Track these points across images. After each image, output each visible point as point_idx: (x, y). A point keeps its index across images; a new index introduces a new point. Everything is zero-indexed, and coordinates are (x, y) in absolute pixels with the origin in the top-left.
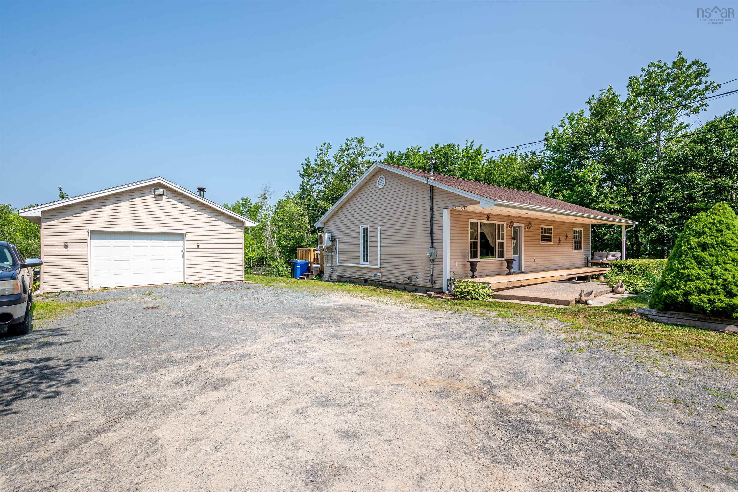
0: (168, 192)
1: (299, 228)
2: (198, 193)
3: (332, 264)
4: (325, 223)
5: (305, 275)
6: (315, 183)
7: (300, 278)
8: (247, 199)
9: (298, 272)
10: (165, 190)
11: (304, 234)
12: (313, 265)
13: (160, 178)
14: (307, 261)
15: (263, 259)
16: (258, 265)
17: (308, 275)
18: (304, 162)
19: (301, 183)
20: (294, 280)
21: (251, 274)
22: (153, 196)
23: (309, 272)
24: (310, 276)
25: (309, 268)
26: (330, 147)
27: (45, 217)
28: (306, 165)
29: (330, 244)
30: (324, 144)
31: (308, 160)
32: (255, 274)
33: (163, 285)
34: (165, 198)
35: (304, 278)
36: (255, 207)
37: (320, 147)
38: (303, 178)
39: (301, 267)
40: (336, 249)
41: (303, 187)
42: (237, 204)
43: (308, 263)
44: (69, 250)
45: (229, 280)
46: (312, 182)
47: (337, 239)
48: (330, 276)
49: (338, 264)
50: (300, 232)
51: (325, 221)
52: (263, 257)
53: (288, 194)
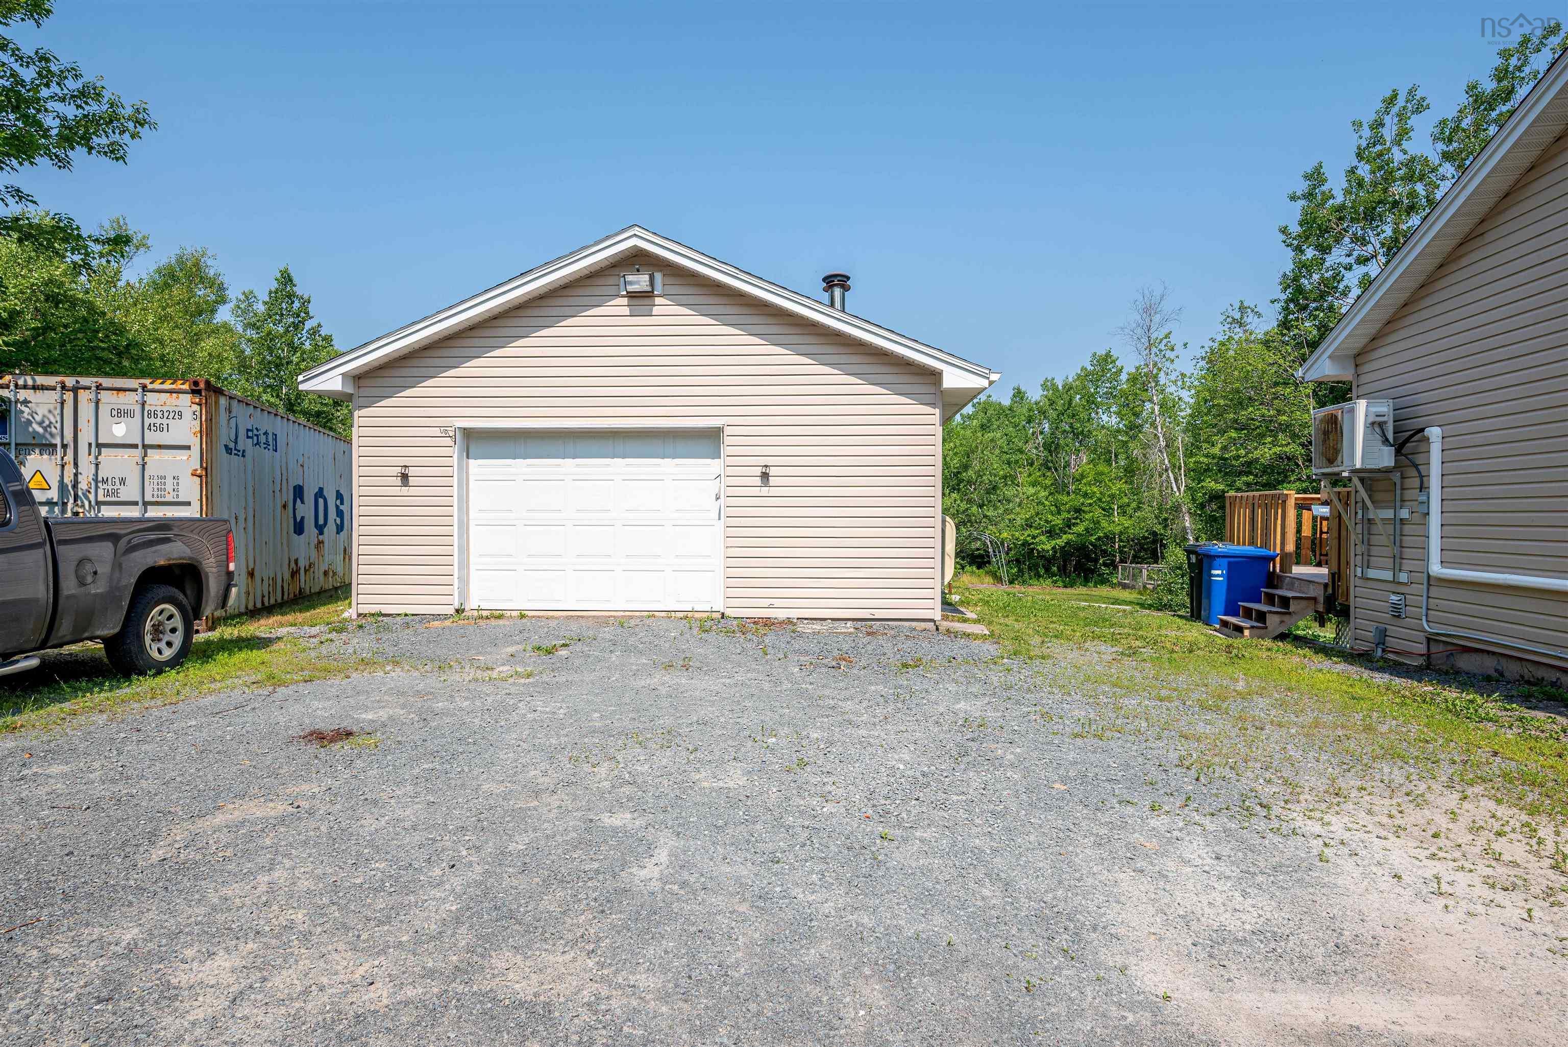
0: (669, 280)
1: (1271, 428)
2: (826, 297)
3: (1397, 568)
4: (1359, 358)
5: (1248, 614)
6: (1351, 260)
7: (1225, 624)
8: (1108, 355)
9: (1219, 598)
10: (658, 276)
11: (1293, 449)
12: (1297, 570)
13: (636, 231)
14: (1263, 552)
15: (1154, 542)
16: (1136, 559)
17: (1261, 617)
18: (1302, 187)
19: (1288, 267)
20: (1196, 632)
21: (1113, 586)
22: (625, 301)
23: (1270, 599)
24: (1273, 621)
25: (1272, 580)
26: (1420, 107)
27: (364, 392)
28: (1309, 196)
29: (1386, 458)
30: (1391, 100)
31: (1316, 177)
32: (1125, 587)
33: (652, 615)
34: (662, 306)
35: (1239, 629)
36: (1133, 380)
37: (1369, 117)
38: (1299, 250)
39: (1230, 577)
40: (1423, 488)
41: (1296, 279)
42: (1079, 376)
43: (1272, 559)
44: (412, 491)
45: (879, 614)
46: (1337, 256)
47: (1434, 433)
48: (1383, 634)
49: (1436, 569)
50: (1274, 444)
51: (1358, 343)
52: (1155, 534)
53: (1237, 316)
